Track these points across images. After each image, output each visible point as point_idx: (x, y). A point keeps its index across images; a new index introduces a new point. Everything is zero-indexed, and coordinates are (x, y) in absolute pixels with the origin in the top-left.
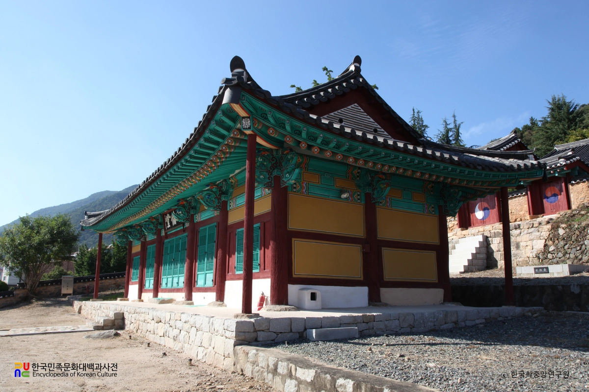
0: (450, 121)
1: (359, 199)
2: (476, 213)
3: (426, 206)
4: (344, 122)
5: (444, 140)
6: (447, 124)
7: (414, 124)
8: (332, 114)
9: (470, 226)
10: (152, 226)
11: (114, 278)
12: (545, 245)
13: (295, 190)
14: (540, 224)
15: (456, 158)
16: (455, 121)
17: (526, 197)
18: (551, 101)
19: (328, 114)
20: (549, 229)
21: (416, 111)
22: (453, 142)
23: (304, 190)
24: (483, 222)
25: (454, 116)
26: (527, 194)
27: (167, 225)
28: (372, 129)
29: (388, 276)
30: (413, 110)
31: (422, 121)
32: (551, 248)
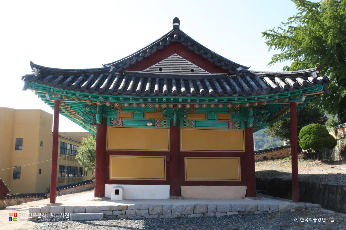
1: (165, 125)
3: (231, 123)
4: (163, 70)
8: (154, 66)
13: (112, 125)
19: (150, 66)
23: (120, 124)
28: (189, 70)
29: (188, 177)
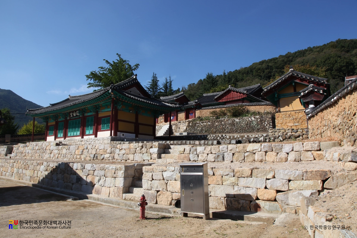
0: (168, 79)
1: (134, 112)
3: (151, 115)
4: (131, 92)
5: (165, 86)
6: (167, 80)
7: (154, 79)
8: (129, 90)
9: (168, 121)
10: (64, 116)
11: (28, 136)
12: (186, 128)
13: (119, 110)
14: (186, 122)
15: (158, 105)
16: (170, 79)
18: (207, 75)
20: (188, 124)
21: (155, 74)
22: (169, 88)
23: (122, 110)
25: (170, 77)
26: (185, 112)
27: (71, 116)
28: (138, 94)
29: (140, 132)
30: (154, 73)
31: (157, 78)
32: (188, 129)
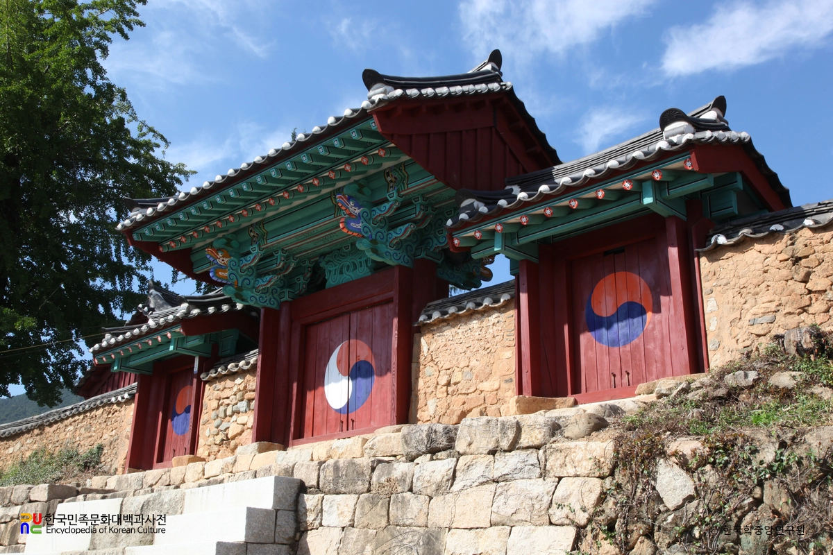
2: (326, 388)
9: (299, 435)
14: (555, 428)
17: (513, 313)
20: (598, 464)
24: (347, 421)
